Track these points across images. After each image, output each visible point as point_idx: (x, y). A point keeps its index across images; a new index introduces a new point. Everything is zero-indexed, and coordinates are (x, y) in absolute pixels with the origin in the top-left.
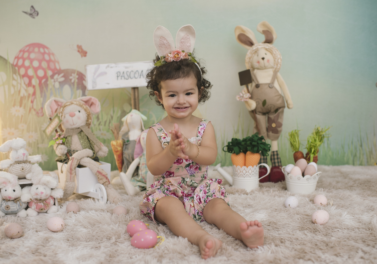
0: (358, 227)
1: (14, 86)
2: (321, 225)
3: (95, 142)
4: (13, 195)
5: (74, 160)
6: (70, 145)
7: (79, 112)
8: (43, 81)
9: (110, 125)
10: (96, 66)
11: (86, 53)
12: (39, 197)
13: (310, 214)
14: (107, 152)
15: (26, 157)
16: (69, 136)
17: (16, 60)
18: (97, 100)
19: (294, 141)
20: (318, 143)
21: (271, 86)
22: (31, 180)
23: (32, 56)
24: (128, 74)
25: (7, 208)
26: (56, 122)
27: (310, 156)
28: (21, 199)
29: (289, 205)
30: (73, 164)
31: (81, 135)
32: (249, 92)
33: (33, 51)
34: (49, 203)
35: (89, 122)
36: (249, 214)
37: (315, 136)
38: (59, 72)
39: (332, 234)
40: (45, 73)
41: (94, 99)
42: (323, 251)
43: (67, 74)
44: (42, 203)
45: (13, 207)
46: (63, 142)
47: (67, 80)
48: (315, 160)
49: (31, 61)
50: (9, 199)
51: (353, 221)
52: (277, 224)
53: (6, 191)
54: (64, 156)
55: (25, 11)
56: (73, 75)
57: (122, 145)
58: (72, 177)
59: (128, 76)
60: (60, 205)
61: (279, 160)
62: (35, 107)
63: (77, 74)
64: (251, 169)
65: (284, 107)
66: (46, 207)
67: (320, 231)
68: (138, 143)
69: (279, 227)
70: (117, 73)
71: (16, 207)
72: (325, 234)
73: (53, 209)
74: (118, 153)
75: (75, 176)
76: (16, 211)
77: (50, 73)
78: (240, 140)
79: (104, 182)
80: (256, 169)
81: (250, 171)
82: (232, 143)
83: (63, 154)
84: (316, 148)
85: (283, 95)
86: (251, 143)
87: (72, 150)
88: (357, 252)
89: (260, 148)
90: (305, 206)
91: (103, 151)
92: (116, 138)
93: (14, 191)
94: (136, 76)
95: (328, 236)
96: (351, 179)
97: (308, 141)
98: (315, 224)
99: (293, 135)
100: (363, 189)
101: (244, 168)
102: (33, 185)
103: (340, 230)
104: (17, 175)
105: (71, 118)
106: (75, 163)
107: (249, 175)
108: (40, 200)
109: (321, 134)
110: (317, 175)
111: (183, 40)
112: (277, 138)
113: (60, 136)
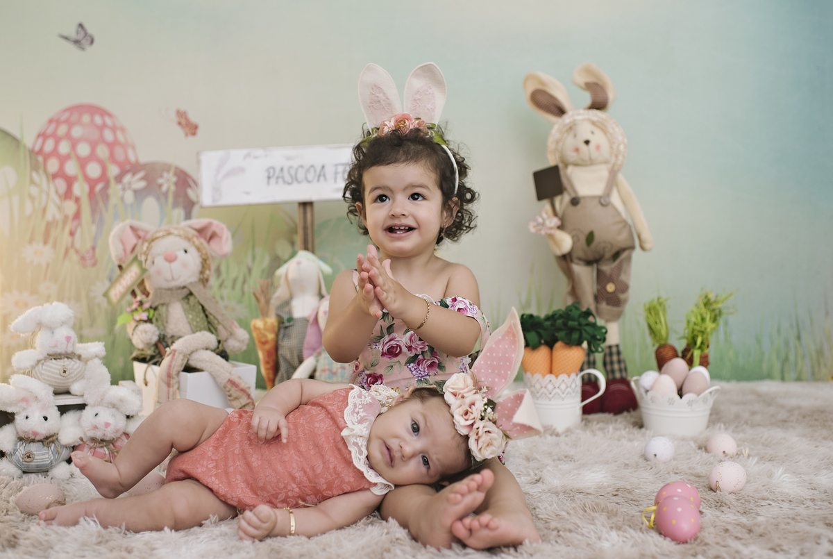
0: (812, 497)
1: (32, 198)
2: (730, 493)
3: (219, 318)
4: (43, 429)
5: (176, 354)
6: (163, 325)
7: (186, 251)
8: (99, 187)
9: (246, 287)
10: (220, 153)
11: (196, 127)
12: (99, 435)
13: (702, 473)
14: (246, 342)
15: (73, 344)
16: (163, 304)
17: (40, 140)
18: (224, 226)
19: (656, 323)
20: (709, 325)
21: (603, 201)
22: (83, 396)
23: (77, 132)
24: (293, 172)
25: (29, 457)
26: (132, 274)
27: (692, 355)
28: (59, 438)
29: (655, 455)
30: (174, 363)
31: (188, 303)
32: (555, 214)
33: (79, 122)
35: (205, 276)
36: (570, 472)
37: (703, 310)
38: (135, 168)
39: (758, 510)
40: (104, 170)
41: (218, 225)
42: (743, 541)
43: (151, 173)
44: (105, 449)
45: (42, 455)
46: (148, 317)
47: (151, 186)
48: (704, 362)
49: (74, 143)
50: (33, 437)
51: (798, 486)
52: (633, 493)
53: (27, 418)
54: (150, 349)
55: (65, 33)
56: (165, 175)
57: (276, 329)
58: (171, 393)
59: (291, 177)
61: (622, 366)
62: (78, 245)
63: (175, 174)
64: (565, 381)
65: (632, 248)
67: (731, 506)
68: (312, 324)
69: (638, 499)
70: (268, 170)
71: (47, 456)
72: (742, 511)
74: (267, 347)
75: (177, 391)
76: (46, 465)
77: (113, 171)
78: (538, 317)
79: (243, 404)
80: (578, 382)
81: (563, 387)
83: (148, 344)
84: (705, 336)
85: (630, 222)
86: (565, 324)
87: (169, 336)
88: (818, 544)
89: (585, 335)
90: (689, 459)
91: (239, 339)
92: (264, 314)
93: (46, 419)
94: (310, 177)
95: (749, 515)
96: (782, 407)
97: (688, 322)
98: (718, 492)
99: (652, 310)
100: (811, 426)
101: (550, 378)
102: (86, 408)
103: (773, 504)
104: (50, 385)
105: (167, 264)
106: (179, 363)
107: (561, 394)
108: (102, 441)
109: (715, 306)
110: (711, 393)
111: (418, 97)
112: (617, 317)
113: (141, 303)
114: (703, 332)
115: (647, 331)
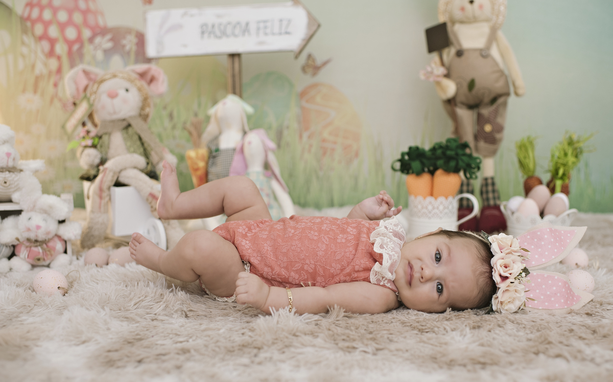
1: (23, 56)
3: (153, 145)
5: (107, 172)
6: (105, 150)
7: (127, 90)
8: (76, 47)
12: (32, 236)
16: (106, 134)
17: (28, 9)
19: (525, 158)
20: (571, 159)
21: (484, 54)
22: (20, 203)
23: (57, 2)
24: (222, 27)
26: (82, 109)
27: (555, 184)
30: (105, 179)
31: (127, 133)
32: (443, 64)
34: (54, 249)
35: (145, 112)
37: (566, 147)
38: (102, 31)
39: (604, 313)
40: (79, 33)
41: (156, 71)
42: (586, 341)
43: (117, 35)
44: (39, 248)
46: (93, 143)
47: (117, 47)
48: (565, 190)
49: (55, 11)
54: (93, 169)
56: (128, 37)
57: (206, 158)
58: (103, 203)
59: (221, 32)
60: (77, 254)
61: (496, 195)
62: (60, 94)
63: (135, 36)
64: (443, 202)
65: (507, 94)
66: (47, 255)
70: (202, 26)
73: (62, 260)
74: (200, 173)
75: (109, 202)
77: (87, 33)
78: (423, 149)
80: (455, 205)
82: (408, 154)
83: (91, 166)
84: (566, 168)
85: (506, 72)
86: (444, 153)
89: (461, 163)
92: (197, 145)
94: (237, 31)
95: (595, 318)
97: (553, 156)
99: (524, 147)
101: (430, 200)
102: (22, 213)
105: (110, 100)
106: (110, 178)
107: (439, 213)
108: (36, 241)
109: (577, 145)
110: (568, 215)
112: (493, 153)
113: (88, 132)
114: (564, 165)
115: (517, 165)
